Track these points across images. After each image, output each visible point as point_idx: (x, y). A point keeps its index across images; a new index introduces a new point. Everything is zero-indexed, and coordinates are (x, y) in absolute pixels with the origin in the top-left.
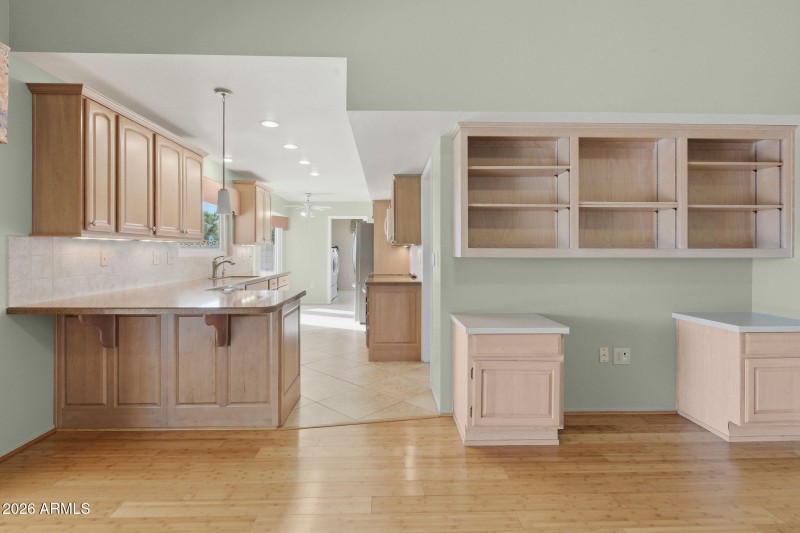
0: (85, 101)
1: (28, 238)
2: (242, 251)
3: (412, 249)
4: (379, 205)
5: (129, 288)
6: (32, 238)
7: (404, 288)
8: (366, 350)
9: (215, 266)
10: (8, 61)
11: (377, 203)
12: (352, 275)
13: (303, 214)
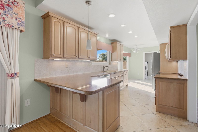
0: (51, 17)
1: (42, 60)
2: (114, 63)
3: (179, 62)
4: (163, 46)
5: (75, 74)
6: (43, 60)
7: (176, 81)
8: (155, 107)
9: (104, 68)
10: (24, 6)
11: (161, 45)
12: (151, 72)
13: (134, 52)
